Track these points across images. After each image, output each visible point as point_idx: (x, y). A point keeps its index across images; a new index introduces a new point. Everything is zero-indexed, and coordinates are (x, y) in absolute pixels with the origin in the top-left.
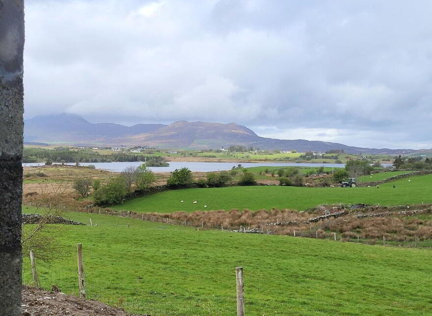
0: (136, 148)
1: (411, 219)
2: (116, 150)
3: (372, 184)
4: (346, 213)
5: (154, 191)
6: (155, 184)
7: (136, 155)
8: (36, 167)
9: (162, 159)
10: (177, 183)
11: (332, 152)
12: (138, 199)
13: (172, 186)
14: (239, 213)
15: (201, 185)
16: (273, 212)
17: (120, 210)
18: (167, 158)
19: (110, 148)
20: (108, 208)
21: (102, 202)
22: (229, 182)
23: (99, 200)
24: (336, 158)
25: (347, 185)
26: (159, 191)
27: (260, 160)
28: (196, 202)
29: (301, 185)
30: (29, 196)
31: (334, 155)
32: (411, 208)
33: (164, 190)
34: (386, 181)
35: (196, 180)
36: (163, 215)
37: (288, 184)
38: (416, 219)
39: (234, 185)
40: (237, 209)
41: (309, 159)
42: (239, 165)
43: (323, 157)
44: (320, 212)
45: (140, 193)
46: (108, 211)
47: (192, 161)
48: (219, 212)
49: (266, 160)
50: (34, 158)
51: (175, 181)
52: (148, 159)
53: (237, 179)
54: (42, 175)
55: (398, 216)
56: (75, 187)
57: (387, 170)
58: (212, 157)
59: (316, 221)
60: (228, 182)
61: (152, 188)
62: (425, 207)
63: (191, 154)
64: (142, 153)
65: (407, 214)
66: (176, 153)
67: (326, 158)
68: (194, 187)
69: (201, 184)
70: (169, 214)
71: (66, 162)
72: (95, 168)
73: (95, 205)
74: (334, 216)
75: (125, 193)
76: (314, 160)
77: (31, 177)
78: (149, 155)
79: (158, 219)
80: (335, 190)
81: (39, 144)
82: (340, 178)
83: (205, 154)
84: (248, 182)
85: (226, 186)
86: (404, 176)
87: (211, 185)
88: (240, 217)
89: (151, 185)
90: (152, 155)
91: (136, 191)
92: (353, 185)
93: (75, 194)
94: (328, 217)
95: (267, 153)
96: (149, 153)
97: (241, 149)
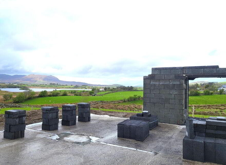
0: (15, 83)
1: (115, 105)
2: (7, 84)
3: (101, 95)
4: (97, 103)
7: (16, 86)
9: (26, 87)
10: (43, 95)
11: (84, 85)
13: (41, 96)
18: (28, 87)
19: (5, 83)
21: (16, 102)
24: (85, 87)
25: (94, 95)
27: (61, 88)
28: (50, 101)
29: (81, 96)
31: (85, 86)
32: (114, 102)
33: (38, 97)
35: (49, 94)
36: (41, 105)
37: (77, 95)
38: (117, 104)
39: (60, 96)
41: (77, 88)
42: (56, 90)
43: (81, 87)
45: (30, 99)
47: (37, 88)
49: (63, 88)
55: (111, 104)
56: (4, 97)
57: (103, 91)
58: (44, 87)
61: (34, 97)
62: (118, 101)
63: (36, 86)
64: (18, 85)
65: (114, 103)
66: (31, 85)
67: (83, 87)
73: (13, 103)
76: (78, 88)
80: (91, 97)
82: (91, 93)
83: (41, 86)
84: (65, 95)
86: (109, 93)
87: (54, 96)
90: (22, 86)
92: (96, 96)
94: (93, 105)
95: (63, 85)
96: (21, 85)
97: (54, 84)
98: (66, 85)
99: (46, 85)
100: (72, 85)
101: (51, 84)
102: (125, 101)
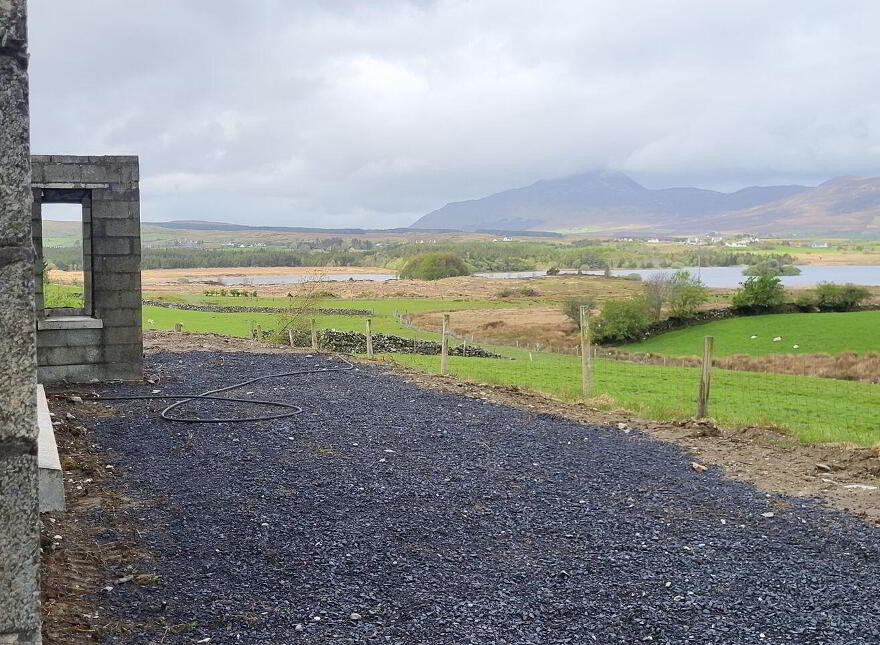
0: (739, 238)
5: (704, 318)
6: (706, 307)
7: (735, 253)
8: (528, 279)
10: (750, 304)
12: (676, 332)
13: (743, 310)
14: (856, 360)
15: (804, 308)
17: (634, 351)
18: (803, 257)
20: (614, 349)
21: (606, 338)
22: (864, 302)
23: (600, 333)
26: (717, 319)
28: (779, 339)
30: (490, 328)
33: (726, 317)
40: (855, 352)
45: (678, 322)
46: (613, 353)
48: (817, 357)
50: (530, 261)
51: (748, 299)
52: (761, 259)
54: (531, 293)
56: (567, 313)
60: (864, 300)
61: (701, 313)
64: (751, 247)
66: (826, 246)
68: (790, 311)
69: (805, 305)
70: (718, 359)
71: (592, 268)
72: (640, 279)
73: (593, 344)
75: (647, 322)
77: (511, 297)
78: (763, 253)
81: (545, 234)
85: (859, 309)
87: (824, 308)
88: (853, 365)
89: (700, 308)
91: (671, 319)
93: (569, 326)
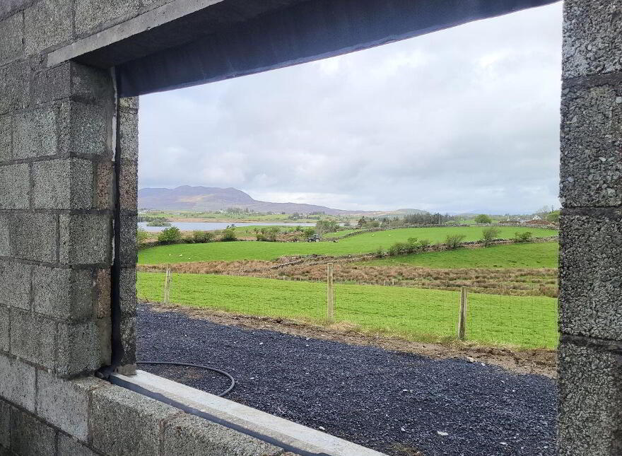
1: (349, 265)
3: (334, 239)
4: (301, 262)
5: (146, 246)
6: (147, 241)
9: (166, 220)
10: (166, 240)
11: (316, 213)
13: (161, 243)
14: (216, 264)
15: (188, 241)
16: (244, 262)
18: (170, 219)
22: (213, 239)
24: (318, 218)
25: (312, 240)
26: (150, 247)
28: (182, 255)
29: (275, 241)
31: (317, 216)
32: (352, 257)
33: (155, 246)
34: (345, 237)
35: (184, 237)
36: (152, 266)
37: (264, 240)
38: (353, 265)
39: (217, 241)
40: (215, 260)
41: (295, 220)
42: (233, 225)
43: (307, 218)
44: (282, 261)
49: (259, 220)
51: (165, 238)
52: (152, 219)
53: (219, 237)
55: (340, 263)
57: (351, 228)
58: (212, 217)
59: (276, 268)
61: (144, 244)
62: (361, 256)
65: (348, 261)
67: (310, 218)
68: (183, 243)
70: (155, 265)
74: (292, 264)
78: (153, 216)
79: (146, 269)
82: (310, 236)
83: (203, 216)
84: (229, 238)
85: (210, 242)
86: (359, 233)
87: (197, 241)
88: (216, 266)
90: (157, 217)
92: (317, 241)
94: (286, 265)
95: (260, 214)
96: (154, 214)
97: (237, 211)
98: (269, 213)
99: (217, 213)
100: (283, 213)
101: (230, 210)
102: (381, 257)
